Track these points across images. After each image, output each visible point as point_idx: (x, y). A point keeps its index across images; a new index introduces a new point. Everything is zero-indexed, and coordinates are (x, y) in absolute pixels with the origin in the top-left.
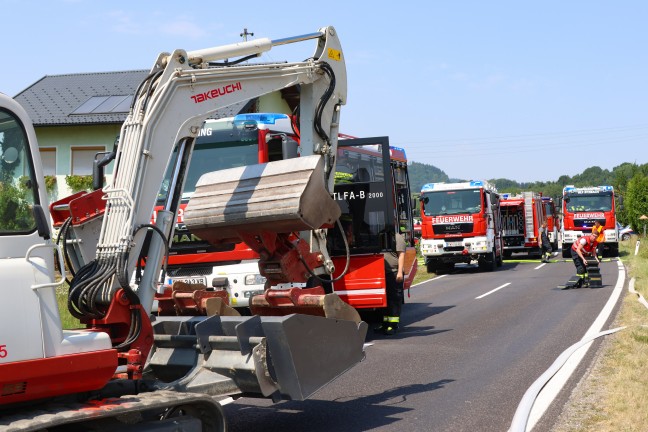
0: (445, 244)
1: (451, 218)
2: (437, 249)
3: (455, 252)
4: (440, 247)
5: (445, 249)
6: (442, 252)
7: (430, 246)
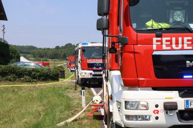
0: (93, 73)
1: (97, 60)
2: (89, 75)
3: (98, 77)
4: (91, 74)
5: (93, 75)
6: (92, 77)
7: (86, 73)
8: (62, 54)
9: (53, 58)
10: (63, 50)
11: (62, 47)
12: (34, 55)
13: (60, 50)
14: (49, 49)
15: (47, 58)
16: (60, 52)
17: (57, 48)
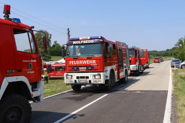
8: (170, 53)
9: (165, 56)
10: (171, 51)
11: (171, 50)
12: (154, 55)
13: (169, 51)
14: (163, 51)
15: (162, 56)
16: (169, 53)
17: (168, 50)
